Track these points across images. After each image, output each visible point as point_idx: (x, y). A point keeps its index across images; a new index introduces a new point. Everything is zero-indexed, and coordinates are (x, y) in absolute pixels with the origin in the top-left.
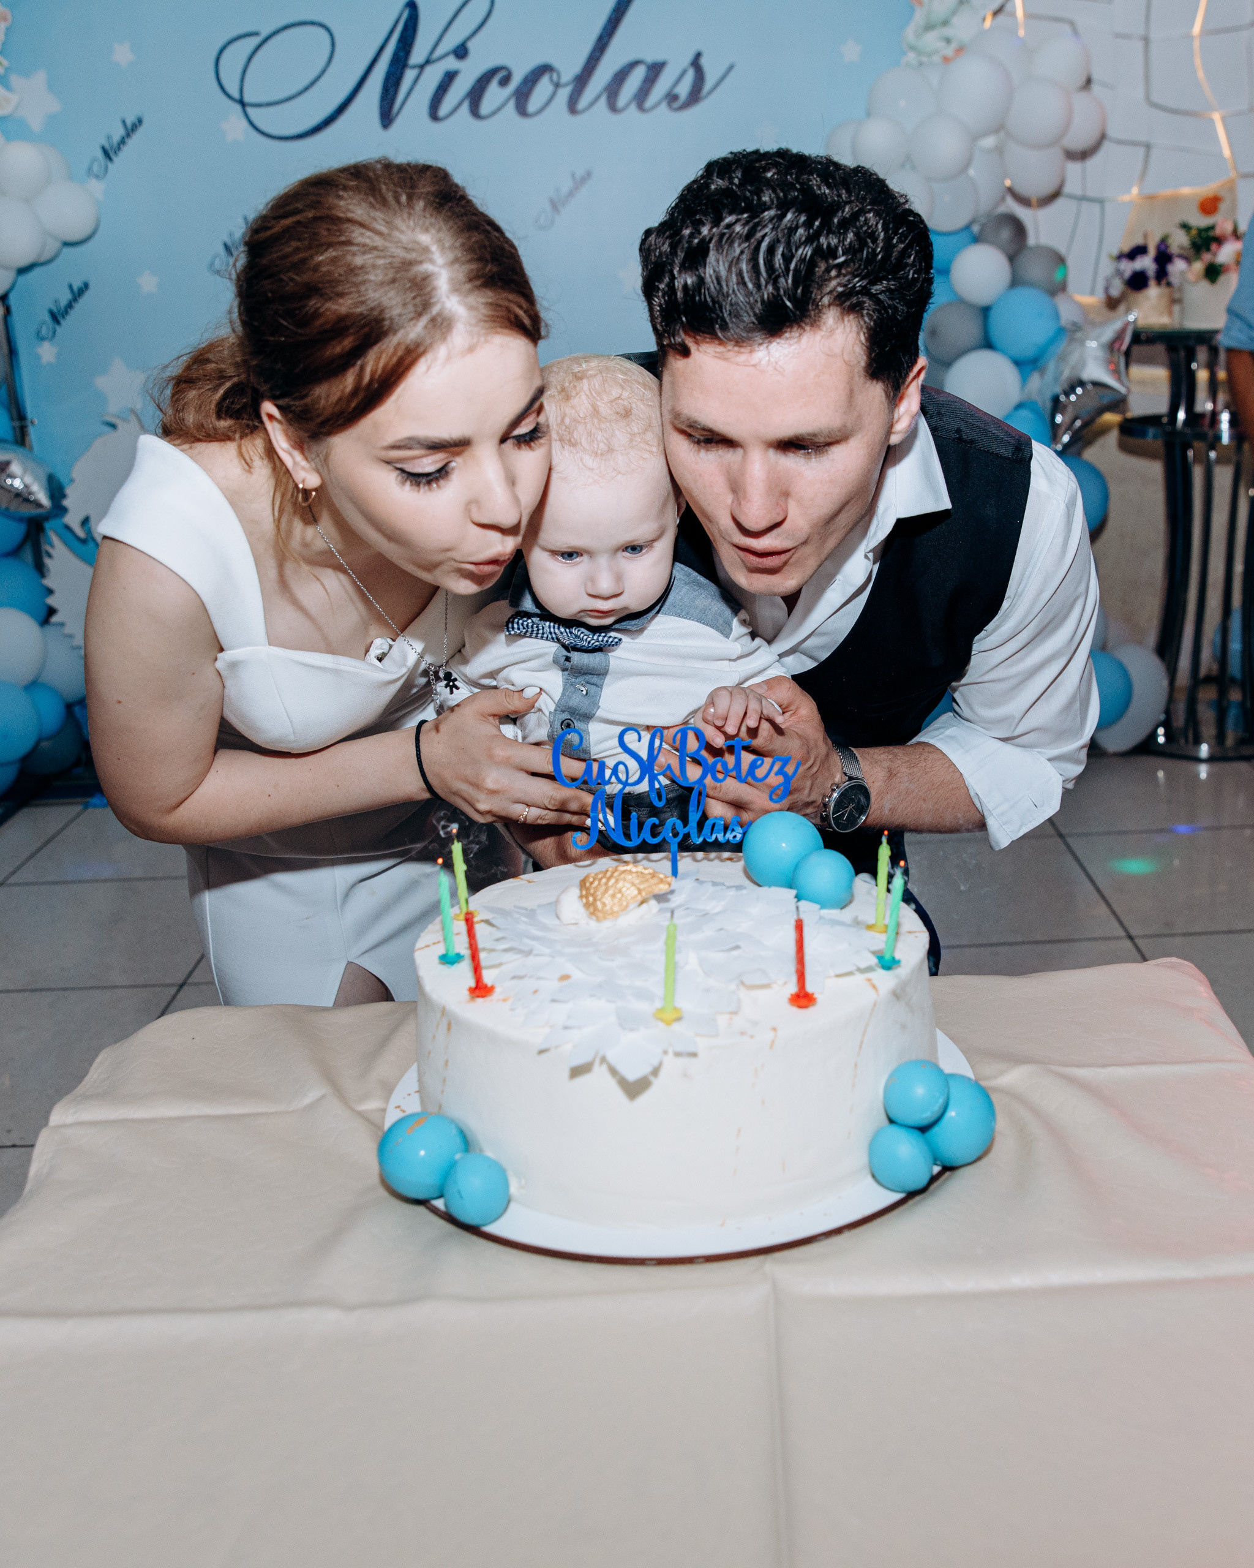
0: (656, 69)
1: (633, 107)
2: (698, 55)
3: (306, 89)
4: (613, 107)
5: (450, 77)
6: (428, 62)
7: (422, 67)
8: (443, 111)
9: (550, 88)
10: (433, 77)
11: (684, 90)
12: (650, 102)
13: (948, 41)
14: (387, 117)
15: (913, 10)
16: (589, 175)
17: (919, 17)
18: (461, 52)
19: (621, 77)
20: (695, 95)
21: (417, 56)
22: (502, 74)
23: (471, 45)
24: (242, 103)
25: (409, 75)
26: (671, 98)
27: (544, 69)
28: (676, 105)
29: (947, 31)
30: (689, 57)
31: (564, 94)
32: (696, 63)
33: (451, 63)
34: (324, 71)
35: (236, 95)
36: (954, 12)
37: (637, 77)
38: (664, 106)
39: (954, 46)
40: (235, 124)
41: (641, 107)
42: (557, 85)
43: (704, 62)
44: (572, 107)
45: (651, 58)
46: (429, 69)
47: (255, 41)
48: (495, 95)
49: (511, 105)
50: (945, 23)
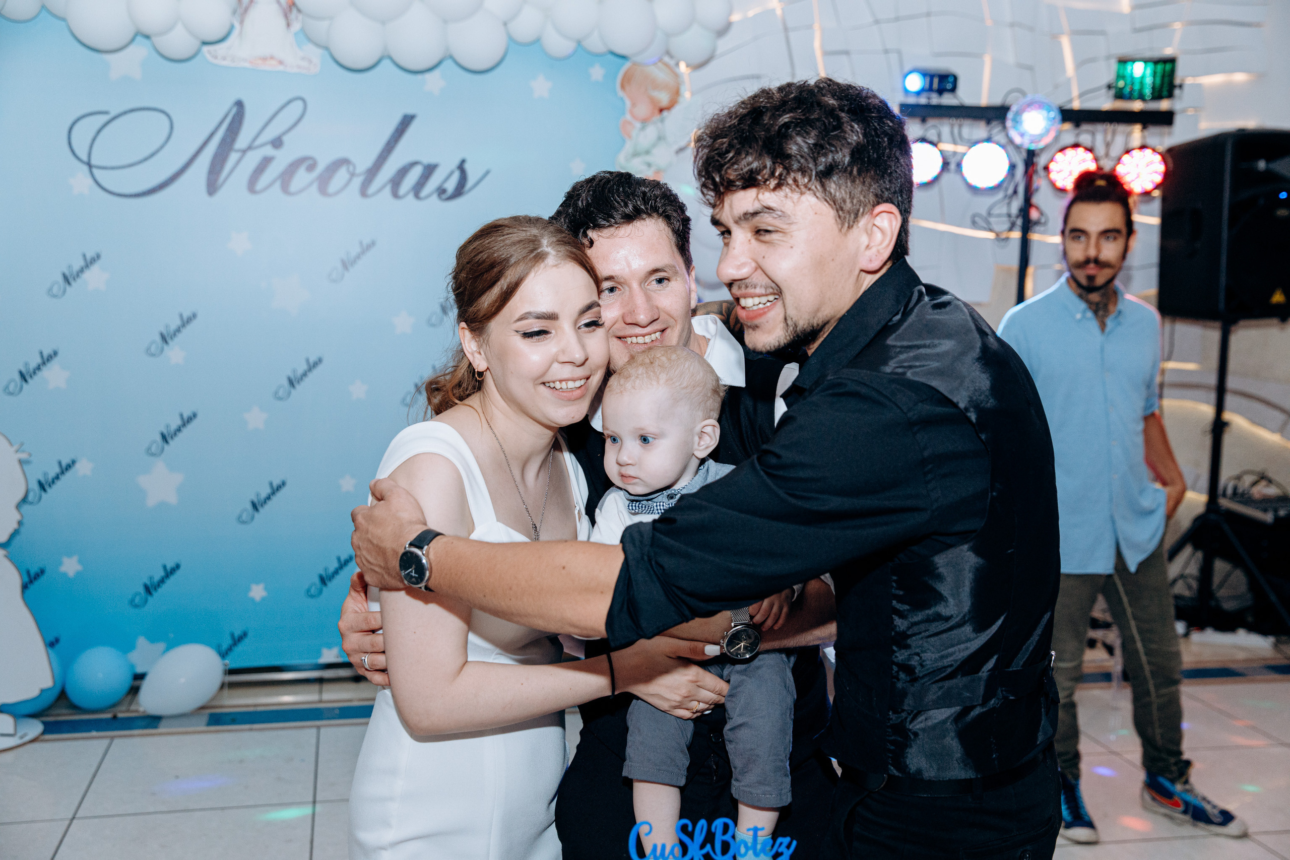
0: (430, 170)
1: (411, 196)
2: (463, 161)
3: (146, 159)
4: (395, 195)
5: (266, 162)
6: (250, 148)
7: (244, 152)
8: (260, 185)
9: (347, 176)
10: (253, 159)
11: (451, 186)
12: (425, 192)
13: (649, 165)
14: (212, 187)
15: (624, 141)
16: (373, 243)
17: (629, 147)
18: (277, 143)
19: (403, 172)
20: (459, 191)
21: (242, 141)
22: (310, 162)
23: (285, 139)
24: (90, 165)
25: (233, 157)
26: (441, 191)
27: (344, 162)
28: (444, 196)
29: (648, 158)
30: (457, 162)
31: (357, 182)
32: (461, 167)
33: (269, 151)
34: (162, 147)
35: (85, 158)
36: (654, 145)
37: (415, 174)
38: (435, 197)
39: (653, 169)
40: (81, 181)
41: (417, 196)
42: (353, 175)
43: (467, 166)
44: (364, 193)
45: (427, 160)
46: (250, 154)
47: (104, 118)
48: (302, 177)
49: (315, 187)
50: (647, 152)
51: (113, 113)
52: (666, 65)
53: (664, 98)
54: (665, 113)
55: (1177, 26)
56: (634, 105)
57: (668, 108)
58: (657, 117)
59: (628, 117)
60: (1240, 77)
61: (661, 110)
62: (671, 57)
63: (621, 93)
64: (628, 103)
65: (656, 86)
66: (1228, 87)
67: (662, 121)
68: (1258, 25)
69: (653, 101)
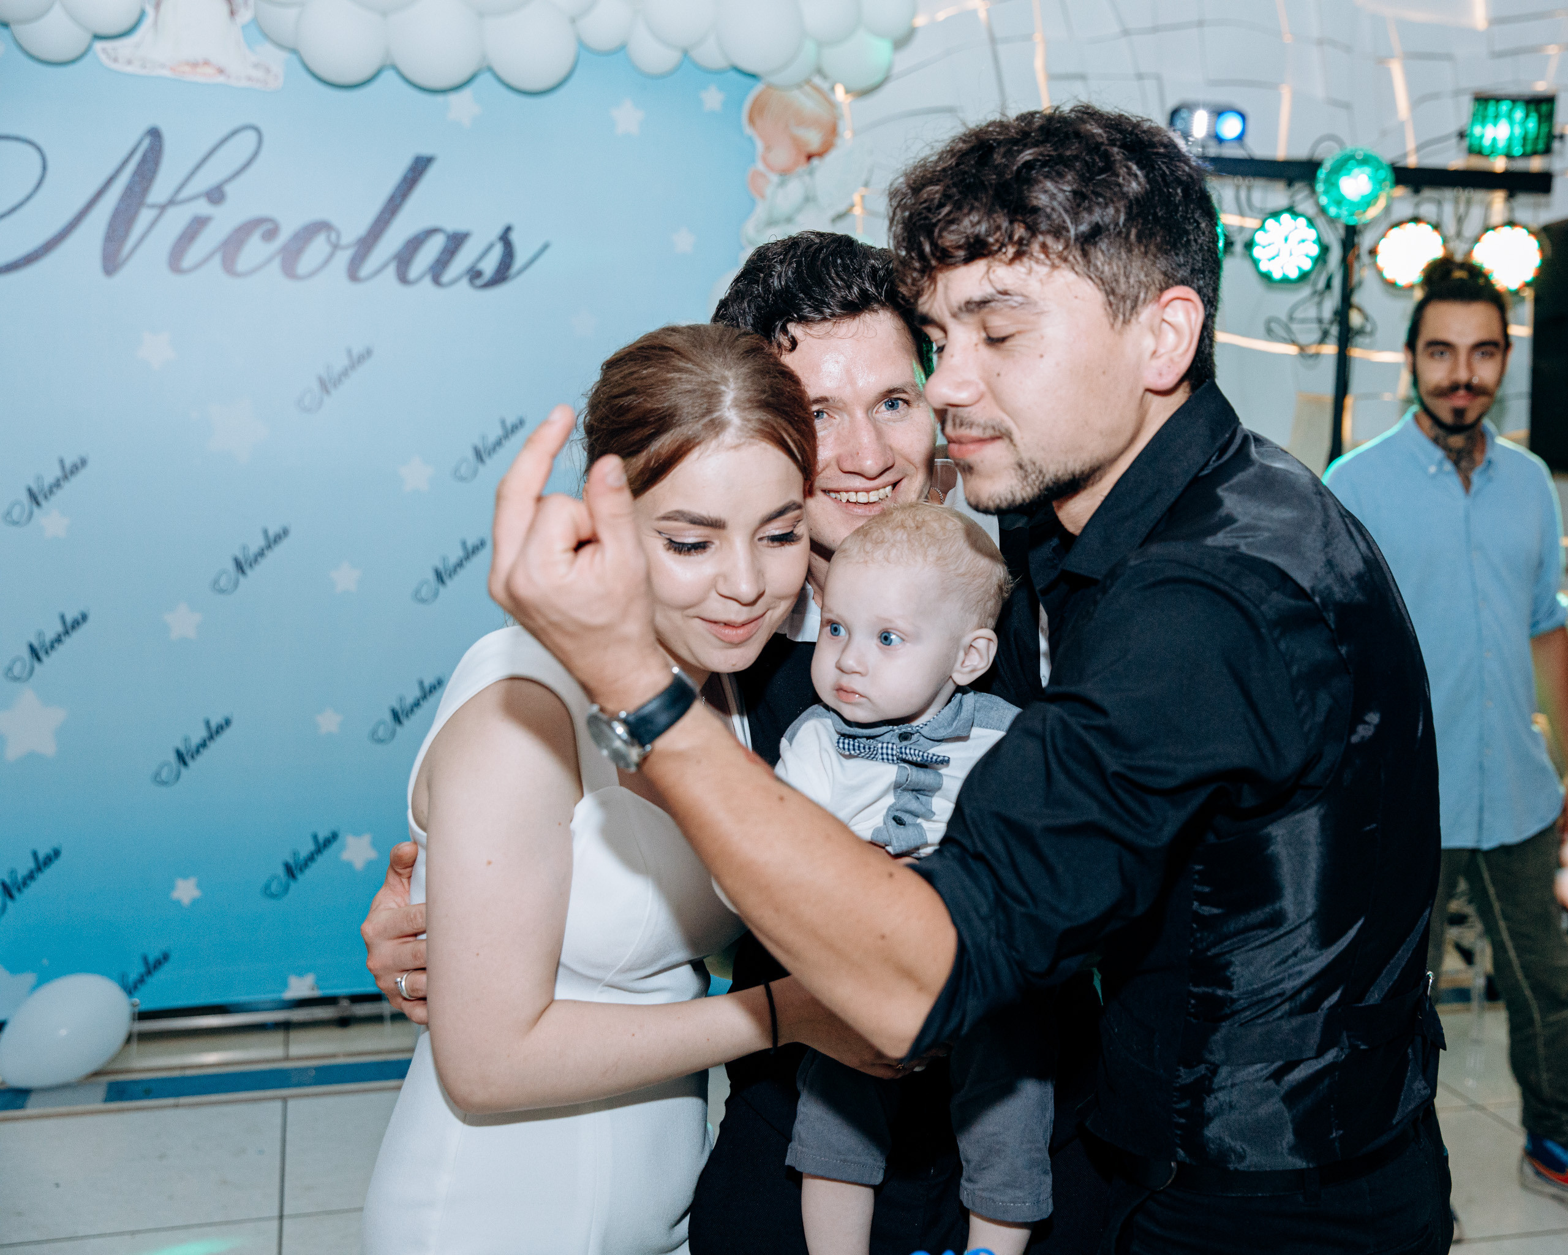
0: (456, 241)
1: (427, 281)
2: (508, 229)
3: (3, 216)
4: (403, 278)
5: (199, 224)
6: (172, 202)
7: (163, 208)
8: (188, 261)
9: (327, 249)
10: (177, 220)
11: (489, 267)
12: (448, 276)
14: (111, 263)
15: (753, 203)
16: (369, 353)
17: (761, 211)
18: (216, 195)
19: (415, 244)
20: (502, 274)
21: (159, 192)
22: (269, 226)
23: (228, 189)
25: (145, 216)
26: (474, 274)
27: (323, 226)
28: (479, 282)
30: (498, 230)
31: (343, 258)
32: (505, 238)
33: (202, 207)
34: (28, 198)
36: (799, 209)
37: (433, 248)
38: (464, 283)
41: (436, 280)
42: (336, 247)
43: (514, 237)
44: (353, 274)
45: (452, 226)
46: (171, 212)
48: (255, 250)
49: (276, 264)
52: (816, 88)
53: (813, 139)
54: (815, 162)
56: (768, 148)
57: (821, 154)
58: (803, 168)
59: (760, 166)
61: (809, 157)
62: (824, 76)
63: (748, 130)
64: (760, 145)
65: (802, 120)
67: (811, 173)
69: (797, 142)
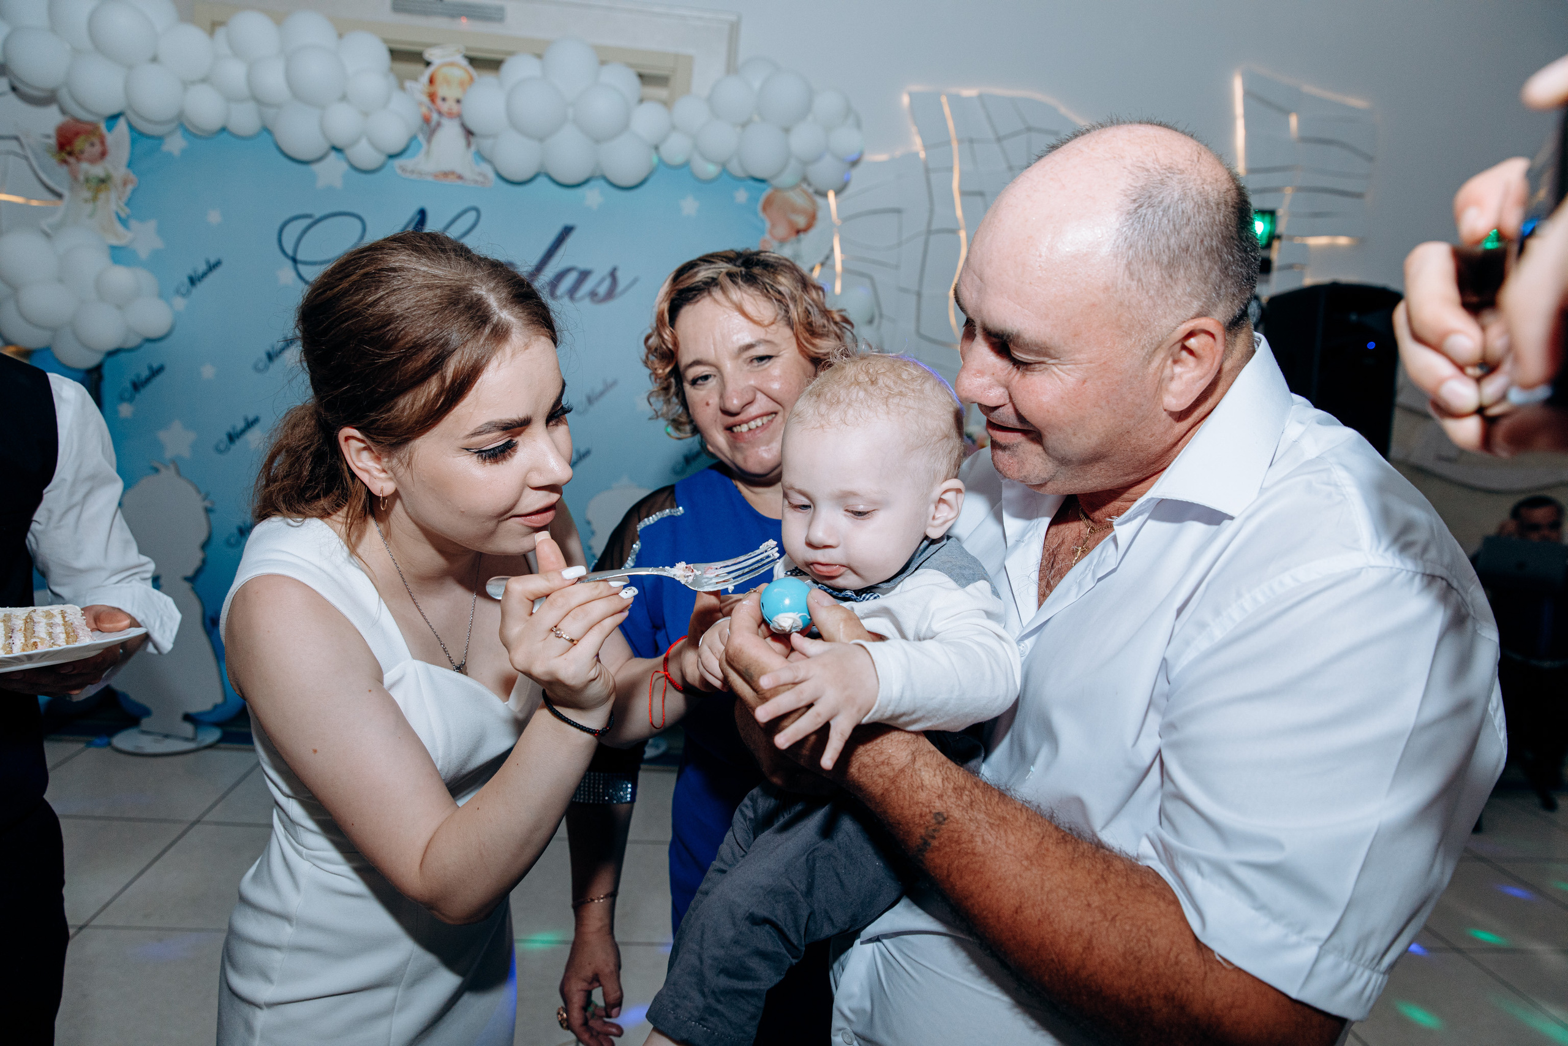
0: (584, 275)
1: (566, 298)
2: (615, 269)
4: (552, 296)
11: (602, 290)
12: (578, 295)
19: (560, 276)
20: (610, 294)
24: (294, 260)
26: (593, 294)
28: (596, 300)
30: (607, 270)
32: (613, 274)
35: (291, 255)
37: (571, 278)
38: (588, 299)
40: (287, 274)
41: (572, 298)
43: (618, 274)
45: (582, 266)
47: (308, 221)
51: (318, 215)
52: (805, 192)
53: (801, 221)
54: (802, 235)
55: (1288, 191)
56: (773, 226)
57: (806, 230)
58: (793, 238)
59: (767, 236)
60: (1343, 241)
61: (798, 232)
62: (809, 184)
63: (761, 215)
64: (768, 225)
65: (795, 210)
66: (1332, 249)
67: (799, 241)
68: (1358, 196)
69: (791, 224)
